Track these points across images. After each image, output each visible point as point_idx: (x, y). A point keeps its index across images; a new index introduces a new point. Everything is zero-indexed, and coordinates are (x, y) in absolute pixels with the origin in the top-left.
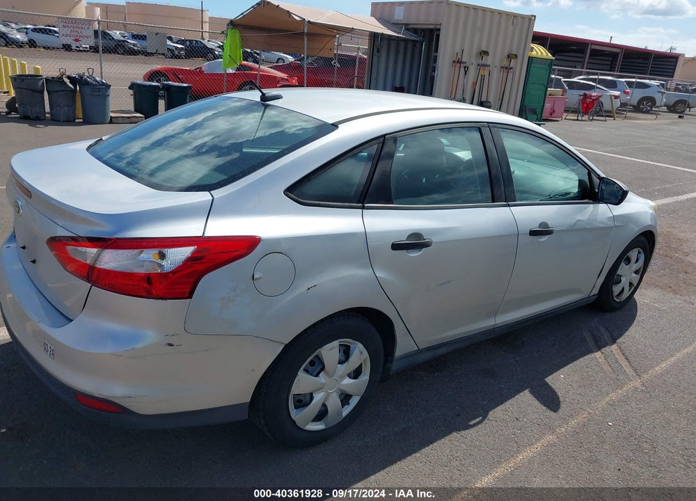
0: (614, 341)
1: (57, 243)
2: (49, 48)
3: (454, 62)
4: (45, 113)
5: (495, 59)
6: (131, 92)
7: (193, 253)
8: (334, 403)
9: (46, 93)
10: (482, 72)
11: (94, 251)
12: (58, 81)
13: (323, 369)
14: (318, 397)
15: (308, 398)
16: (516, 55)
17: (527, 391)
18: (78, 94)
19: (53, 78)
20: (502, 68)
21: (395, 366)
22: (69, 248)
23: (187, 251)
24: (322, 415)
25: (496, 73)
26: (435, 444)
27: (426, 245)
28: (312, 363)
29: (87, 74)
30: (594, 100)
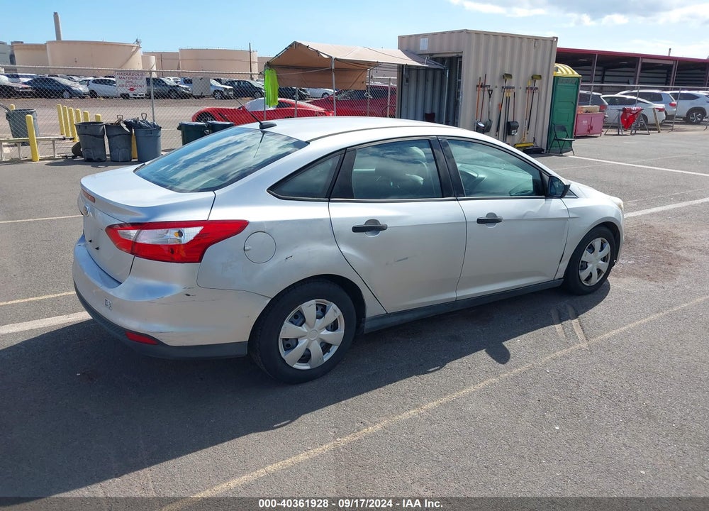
0: (576, 316)
1: (112, 230)
2: (108, 97)
3: (477, 86)
4: (106, 155)
5: (519, 81)
6: (180, 132)
7: (201, 232)
8: (316, 349)
9: (106, 137)
10: (506, 94)
11: (135, 231)
12: (117, 125)
13: (304, 321)
14: (302, 343)
15: (295, 343)
16: (540, 76)
17: (484, 350)
18: (134, 137)
19: (112, 124)
20: (527, 88)
21: (367, 326)
22: (120, 232)
23: (197, 230)
24: (306, 358)
25: (521, 94)
26: (397, 383)
27: (383, 228)
28: (296, 316)
29: (141, 119)
30: (634, 114)
